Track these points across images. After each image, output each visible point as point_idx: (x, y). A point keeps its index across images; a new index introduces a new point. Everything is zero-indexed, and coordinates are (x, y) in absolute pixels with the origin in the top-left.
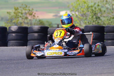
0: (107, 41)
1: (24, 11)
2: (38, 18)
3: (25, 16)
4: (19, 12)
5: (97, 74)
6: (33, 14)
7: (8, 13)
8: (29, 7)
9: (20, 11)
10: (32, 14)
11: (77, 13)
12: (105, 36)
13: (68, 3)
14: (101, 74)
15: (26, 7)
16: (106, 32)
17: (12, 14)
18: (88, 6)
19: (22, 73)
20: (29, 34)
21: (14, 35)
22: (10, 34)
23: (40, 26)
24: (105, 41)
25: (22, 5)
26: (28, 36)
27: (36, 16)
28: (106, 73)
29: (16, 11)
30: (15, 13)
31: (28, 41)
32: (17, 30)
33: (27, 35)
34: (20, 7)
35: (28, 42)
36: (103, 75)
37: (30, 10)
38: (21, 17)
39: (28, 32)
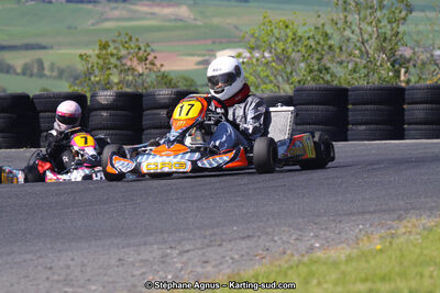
0: (354, 127)
1: (123, 52)
2: (163, 69)
3: (129, 63)
4: (112, 55)
5: (352, 214)
6: (150, 58)
7: (81, 56)
8: (137, 40)
9: (115, 52)
10: (146, 59)
11: (267, 55)
12: (350, 113)
13: (236, 27)
14: (363, 213)
15: (131, 39)
16: (353, 104)
17: (94, 60)
18: (294, 34)
19: (147, 216)
20: (145, 113)
21: (105, 114)
22: (94, 113)
23: (175, 90)
24: (350, 126)
25: (119, 35)
26: (144, 118)
27: (158, 63)
28: (374, 212)
29: (104, 52)
30: (98, 56)
31: (143, 130)
32: (115, 100)
33: (141, 116)
34: (114, 41)
35: (145, 132)
36: (367, 217)
37: (139, 49)
38: (116, 66)
39: (144, 107)
